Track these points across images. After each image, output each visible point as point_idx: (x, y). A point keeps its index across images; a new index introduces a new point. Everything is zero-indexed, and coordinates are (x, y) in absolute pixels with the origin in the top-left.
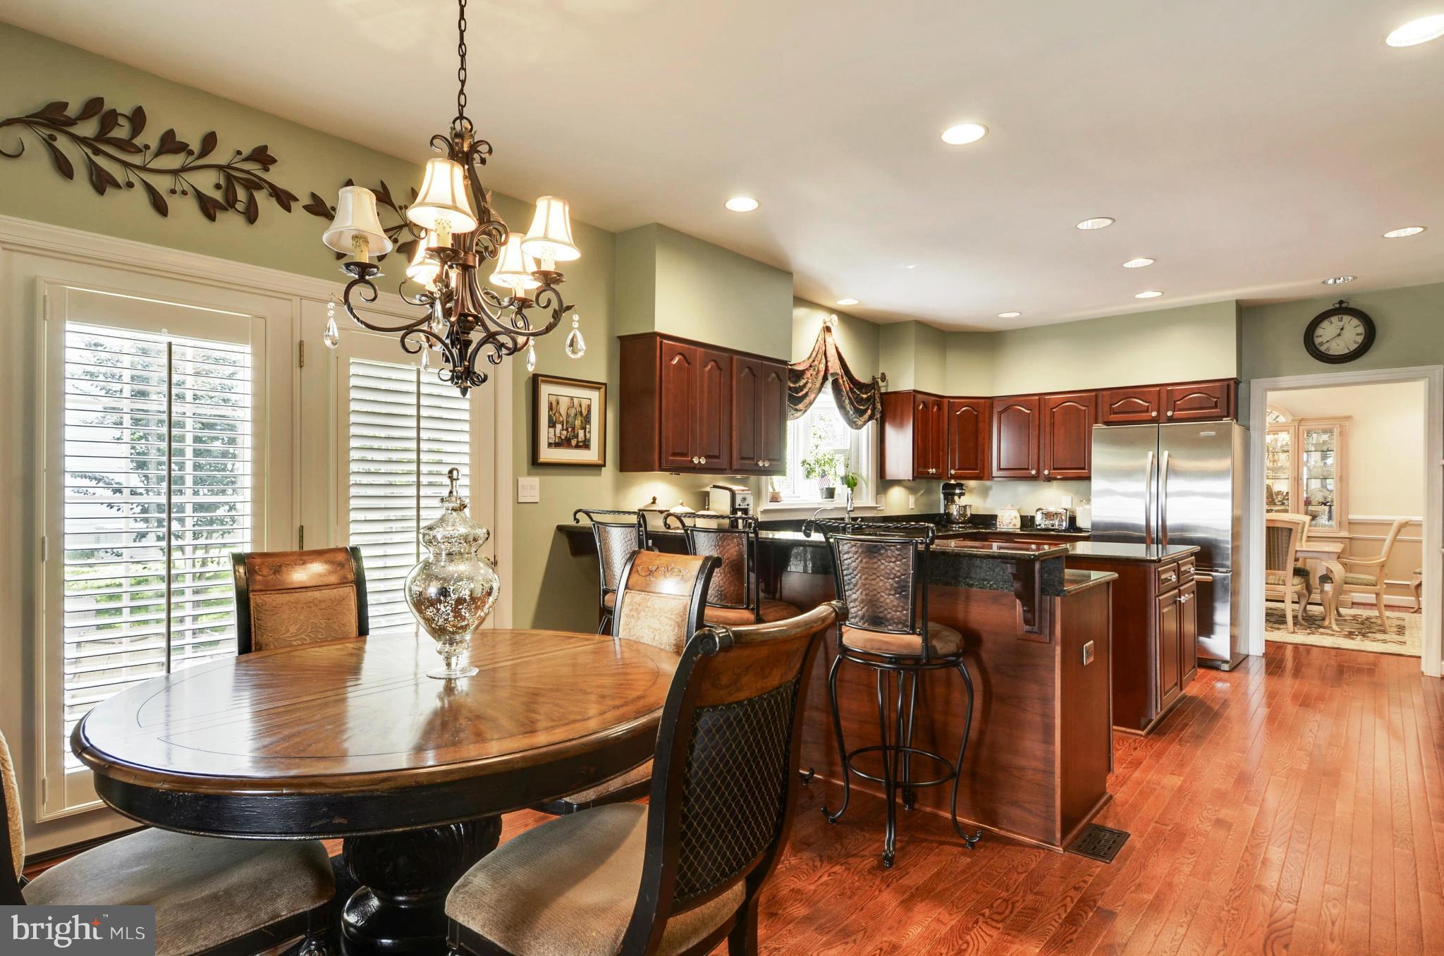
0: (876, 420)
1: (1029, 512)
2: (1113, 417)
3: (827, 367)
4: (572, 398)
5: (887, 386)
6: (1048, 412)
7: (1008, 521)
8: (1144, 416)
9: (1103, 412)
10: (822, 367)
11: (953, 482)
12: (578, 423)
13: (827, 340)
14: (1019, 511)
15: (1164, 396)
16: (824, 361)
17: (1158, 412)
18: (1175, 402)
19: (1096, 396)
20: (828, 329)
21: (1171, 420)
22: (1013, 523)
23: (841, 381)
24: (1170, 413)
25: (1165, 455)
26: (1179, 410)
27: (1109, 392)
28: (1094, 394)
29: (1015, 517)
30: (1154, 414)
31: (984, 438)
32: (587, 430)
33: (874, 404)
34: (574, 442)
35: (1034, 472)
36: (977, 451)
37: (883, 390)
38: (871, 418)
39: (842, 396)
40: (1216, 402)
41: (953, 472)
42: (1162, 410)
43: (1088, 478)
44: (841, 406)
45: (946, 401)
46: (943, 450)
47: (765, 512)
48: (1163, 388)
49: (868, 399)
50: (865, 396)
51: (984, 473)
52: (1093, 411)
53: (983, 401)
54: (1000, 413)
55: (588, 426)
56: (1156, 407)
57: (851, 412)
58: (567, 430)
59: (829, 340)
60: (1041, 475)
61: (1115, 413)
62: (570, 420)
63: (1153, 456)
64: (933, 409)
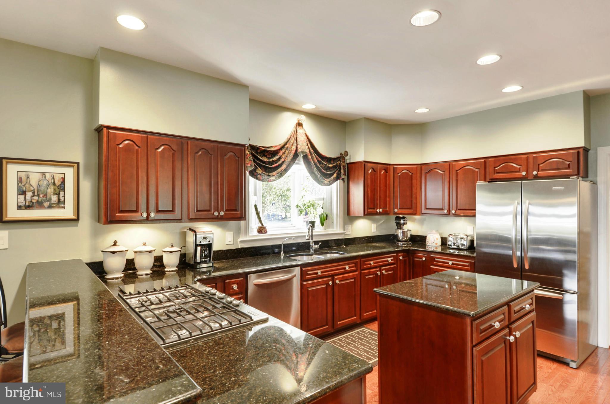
0: (343, 179)
1: (445, 235)
2: (496, 176)
3: (297, 148)
4: (44, 174)
5: (350, 159)
6: (454, 172)
7: (433, 241)
8: (517, 175)
9: (489, 172)
10: (294, 148)
11: (401, 216)
12: (51, 190)
13: (298, 131)
14: (440, 234)
15: (531, 160)
16: (295, 144)
17: (527, 172)
18: (539, 165)
19: (485, 162)
20: (300, 125)
21: (536, 177)
22: (435, 242)
23: (310, 157)
24: (535, 173)
25: (526, 202)
26: (542, 170)
27: (493, 159)
28: (483, 160)
29: (437, 239)
30: (524, 173)
31: (416, 189)
32: (61, 196)
33: (340, 171)
34: (46, 204)
35: (446, 211)
36: (411, 197)
37: (348, 162)
38: (338, 178)
39: (312, 166)
40: (569, 165)
41: (396, 210)
42: (530, 170)
43: (474, 216)
44: (312, 173)
45: (392, 167)
46: (389, 197)
47: (242, 242)
48: (531, 156)
49: (334, 167)
50: (331, 165)
51: (416, 211)
52: (483, 172)
53: (416, 166)
54: (426, 174)
55: (61, 193)
56: (525, 168)
57: (319, 176)
58: (38, 195)
59: (300, 131)
60: (451, 213)
61: (497, 173)
62: (42, 189)
63: (518, 203)
64: (380, 172)
